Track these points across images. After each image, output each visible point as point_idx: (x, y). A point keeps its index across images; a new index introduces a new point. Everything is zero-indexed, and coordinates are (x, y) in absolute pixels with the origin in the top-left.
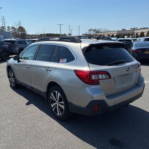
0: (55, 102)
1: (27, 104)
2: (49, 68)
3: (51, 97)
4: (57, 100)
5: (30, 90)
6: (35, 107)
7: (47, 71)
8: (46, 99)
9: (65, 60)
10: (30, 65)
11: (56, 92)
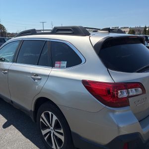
0: (48, 127)
1: (5, 126)
2: (37, 75)
3: (41, 120)
4: (51, 125)
5: (9, 104)
6: (17, 131)
7: (34, 79)
8: (33, 120)
9: (64, 64)
10: (8, 70)
11: (50, 113)
